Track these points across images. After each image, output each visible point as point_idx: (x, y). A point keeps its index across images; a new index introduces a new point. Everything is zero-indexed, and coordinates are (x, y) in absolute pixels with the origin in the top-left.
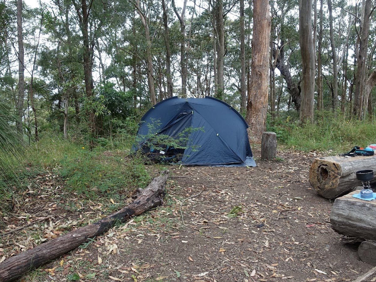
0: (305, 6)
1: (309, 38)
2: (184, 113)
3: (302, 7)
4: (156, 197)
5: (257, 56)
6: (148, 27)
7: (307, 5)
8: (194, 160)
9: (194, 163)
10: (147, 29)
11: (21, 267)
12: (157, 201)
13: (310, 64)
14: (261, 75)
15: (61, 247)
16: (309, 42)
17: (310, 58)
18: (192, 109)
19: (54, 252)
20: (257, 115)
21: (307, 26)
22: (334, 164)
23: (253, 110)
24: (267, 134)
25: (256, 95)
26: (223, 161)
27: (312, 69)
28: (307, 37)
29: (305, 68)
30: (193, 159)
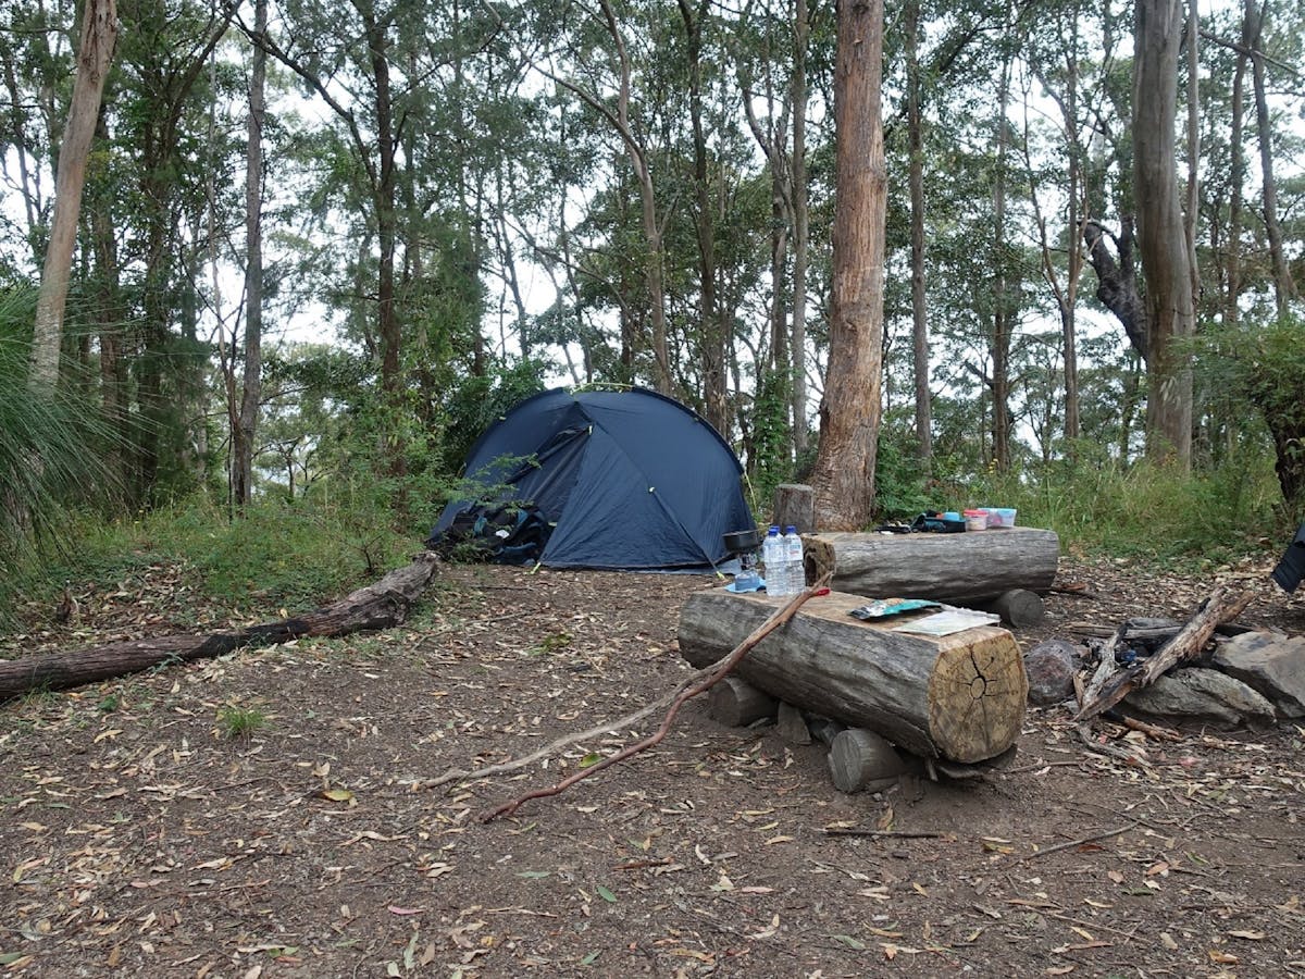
0: (1151, 108)
1: (1166, 211)
2: (568, 432)
3: (1141, 110)
4: (381, 607)
5: (844, 276)
6: (650, 185)
7: (1156, 104)
8: (577, 555)
9: (576, 560)
10: (647, 189)
11: (15, 677)
12: (379, 615)
13: (1174, 295)
14: (854, 331)
15: (105, 659)
16: (1165, 223)
17: (1170, 277)
18: (589, 421)
19: (89, 667)
20: (842, 447)
21: (1159, 172)
22: (825, 545)
23: (832, 432)
24: (785, 490)
25: (840, 388)
26: (660, 557)
27: (1181, 314)
28: (1160, 208)
29: (1156, 310)
30: (574, 550)
